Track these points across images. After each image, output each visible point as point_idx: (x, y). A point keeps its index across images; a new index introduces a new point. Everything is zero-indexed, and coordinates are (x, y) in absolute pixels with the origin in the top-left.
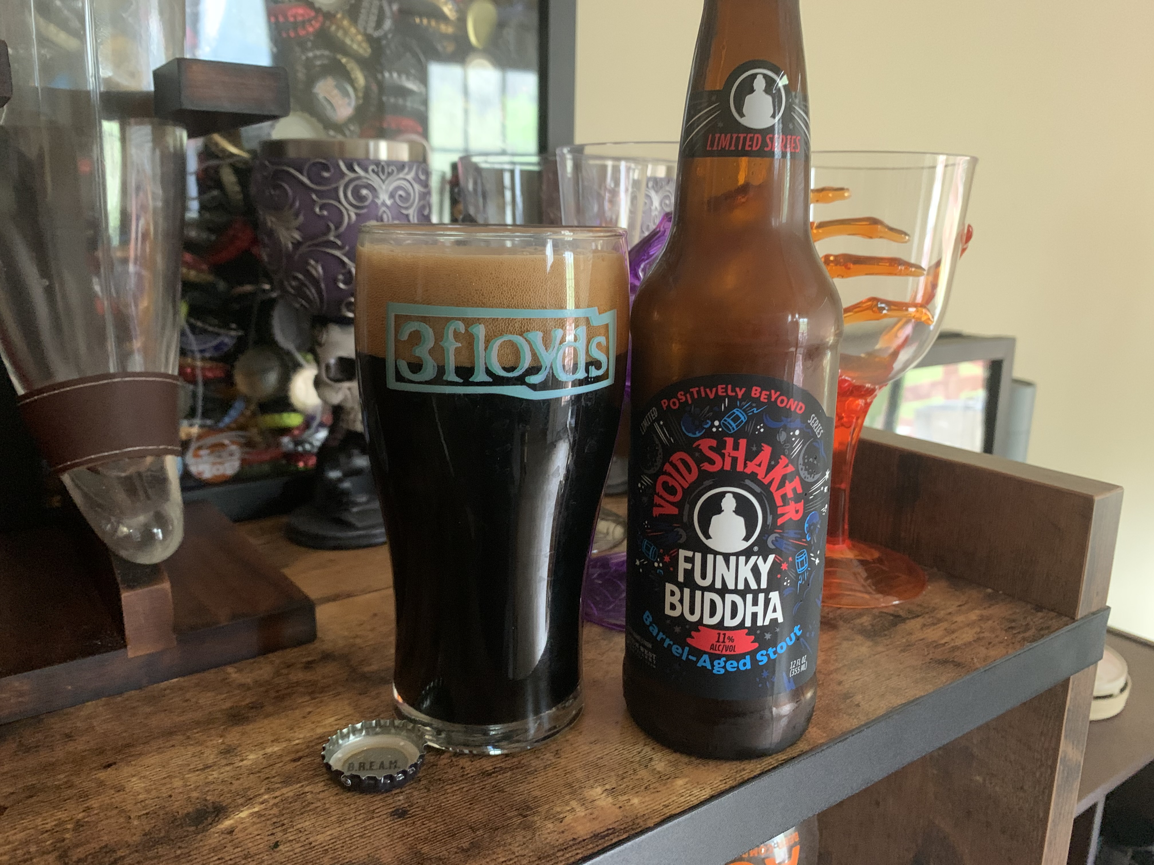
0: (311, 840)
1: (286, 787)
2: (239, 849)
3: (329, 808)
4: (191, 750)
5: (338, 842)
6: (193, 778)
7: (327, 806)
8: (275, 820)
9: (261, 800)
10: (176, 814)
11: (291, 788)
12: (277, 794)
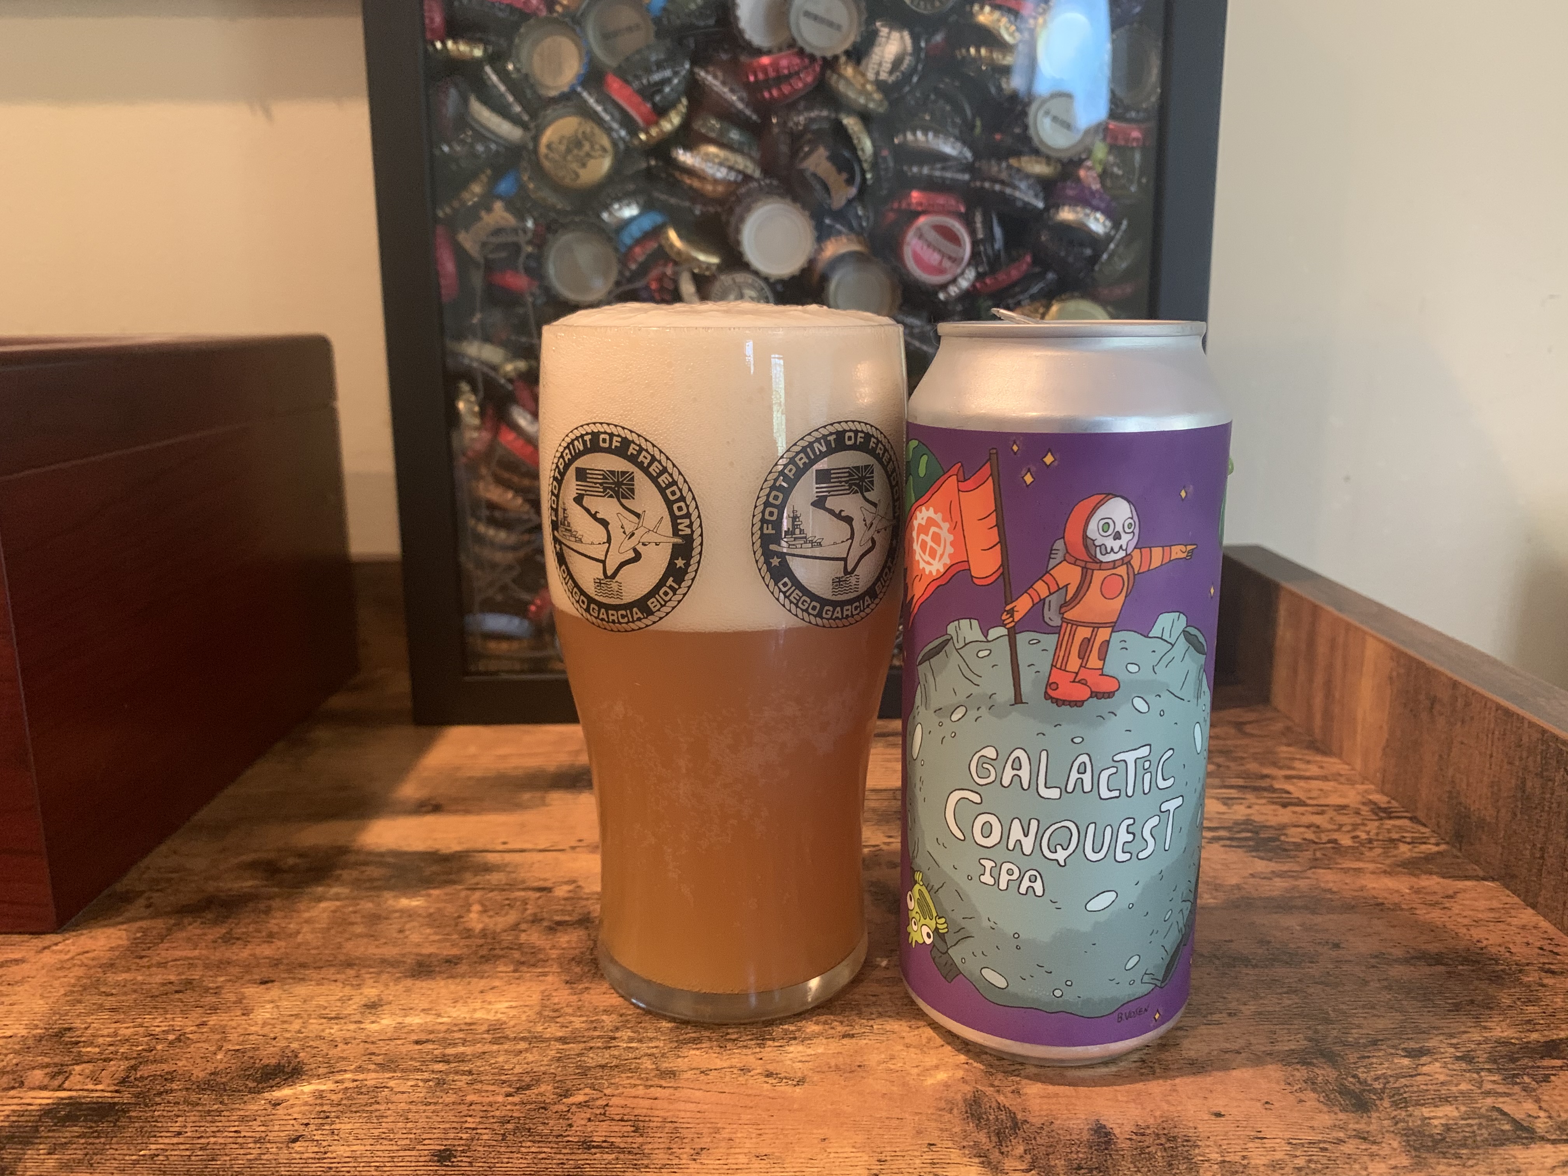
0: (330, 1149)
1: (377, 1072)
2: (263, 1128)
3: (386, 1117)
4: (348, 990)
5: (350, 1165)
6: (315, 1026)
7: (389, 1112)
8: (325, 1108)
9: (340, 1078)
10: (258, 1061)
11: (380, 1075)
12: (361, 1076)
